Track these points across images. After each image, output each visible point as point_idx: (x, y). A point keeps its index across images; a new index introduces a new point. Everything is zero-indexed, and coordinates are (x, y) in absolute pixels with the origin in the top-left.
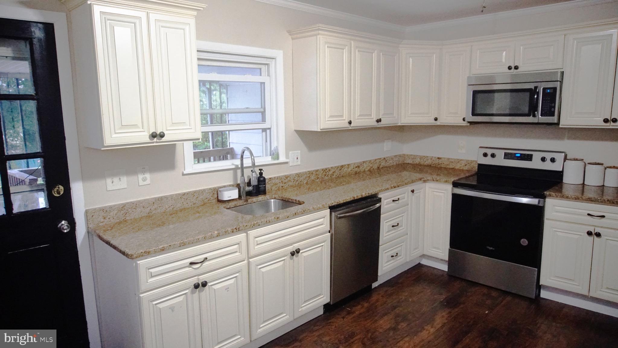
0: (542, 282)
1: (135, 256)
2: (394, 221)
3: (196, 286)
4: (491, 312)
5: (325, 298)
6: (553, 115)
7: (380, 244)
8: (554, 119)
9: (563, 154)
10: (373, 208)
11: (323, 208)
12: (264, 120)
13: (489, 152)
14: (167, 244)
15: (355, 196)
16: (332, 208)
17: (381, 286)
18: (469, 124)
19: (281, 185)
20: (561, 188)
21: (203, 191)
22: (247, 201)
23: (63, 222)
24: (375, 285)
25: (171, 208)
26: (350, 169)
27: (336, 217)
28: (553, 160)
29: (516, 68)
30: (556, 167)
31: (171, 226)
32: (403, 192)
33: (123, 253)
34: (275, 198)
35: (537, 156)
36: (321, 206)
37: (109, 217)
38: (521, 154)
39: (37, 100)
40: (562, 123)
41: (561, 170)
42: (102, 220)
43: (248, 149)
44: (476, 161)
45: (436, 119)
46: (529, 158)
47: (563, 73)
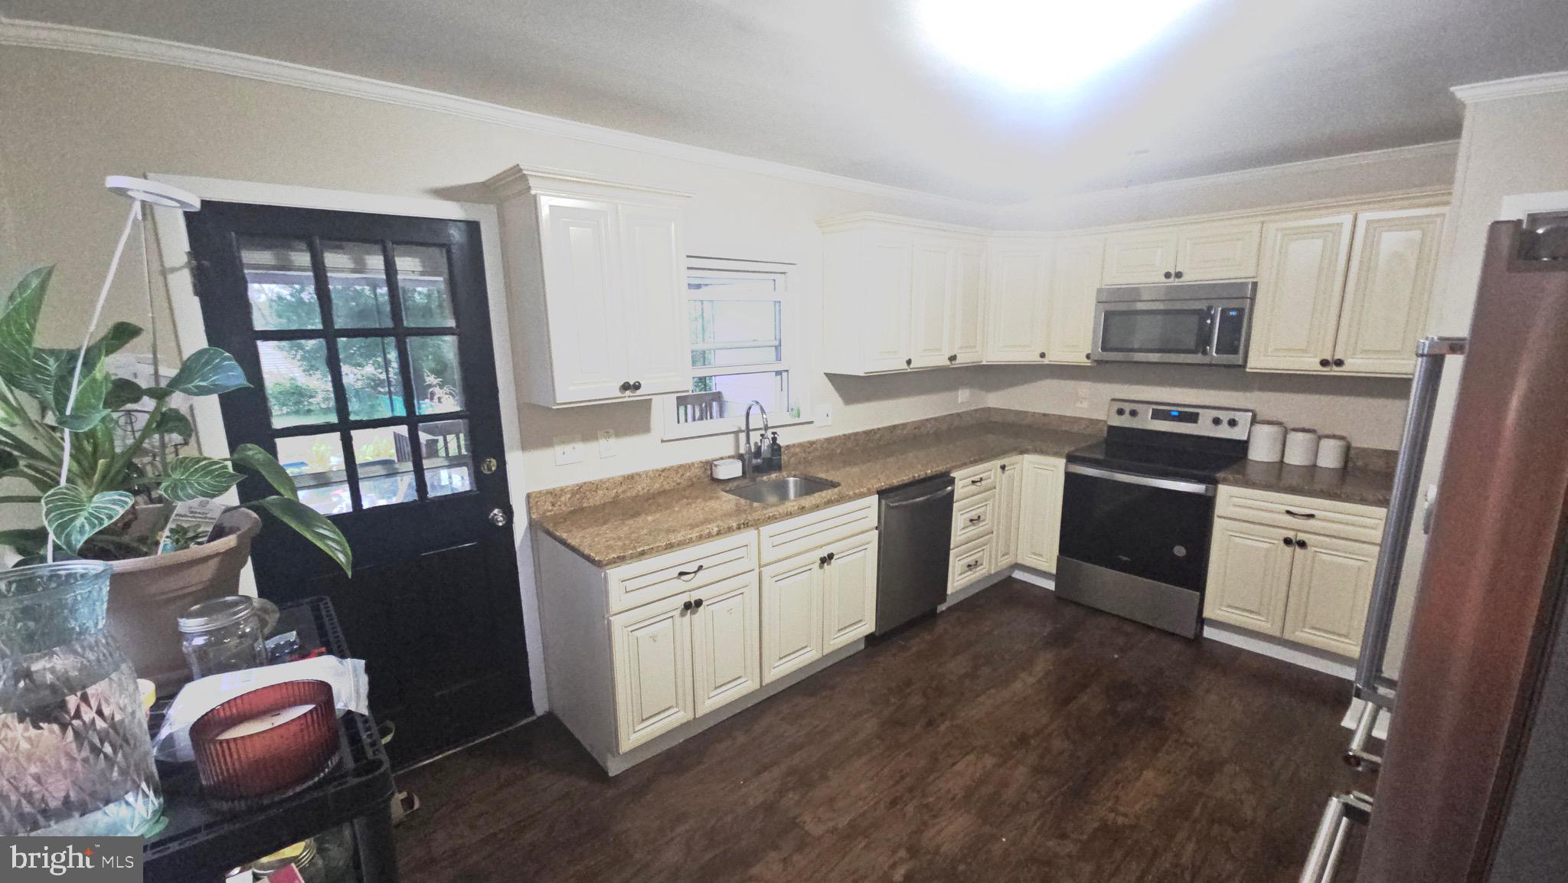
0: (1207, 613)
1: (604, 562)
2: (974, 513)
3: (688, 606)
4: (1122, 657)
5: (869, 626)
6: (1235, 351)
7: (952, 546)
8: (1237, 359)
9: (1250, 414)
10: (940, 494)
11: (869, 493)
12: (779, 358)
13: (1128, 407)
14: (648, 545)
15: (916, 475)
16: (882, 493)
17: (950, 609)
18: (1095, 364)
19: (804, 455)
20: (1244, 467)
21: (690, 466)
22: (754, 480)
23: (496, 511)
24: (942, 608)
25: (646, 491)
26: (905, 432)
27: (887, 506)
28: (1232, 423)
29: (1179, 275)
30: (1238, 434)
31: (650, 518)
32: (989, 469)
33: (588, 558)
34: (795, 476)
35: (1206, 417)
36: (864, 490)
37: (559, 503)
38: (1179, 412)
39: (459, 335)
40: (1249, 365)
41: (1245, 438)
42: (550, 508)
43: (757, 403)
44: (1105, 422)
45: (1043, 355)
46: (1193, 418)
47: (1255, 285)
